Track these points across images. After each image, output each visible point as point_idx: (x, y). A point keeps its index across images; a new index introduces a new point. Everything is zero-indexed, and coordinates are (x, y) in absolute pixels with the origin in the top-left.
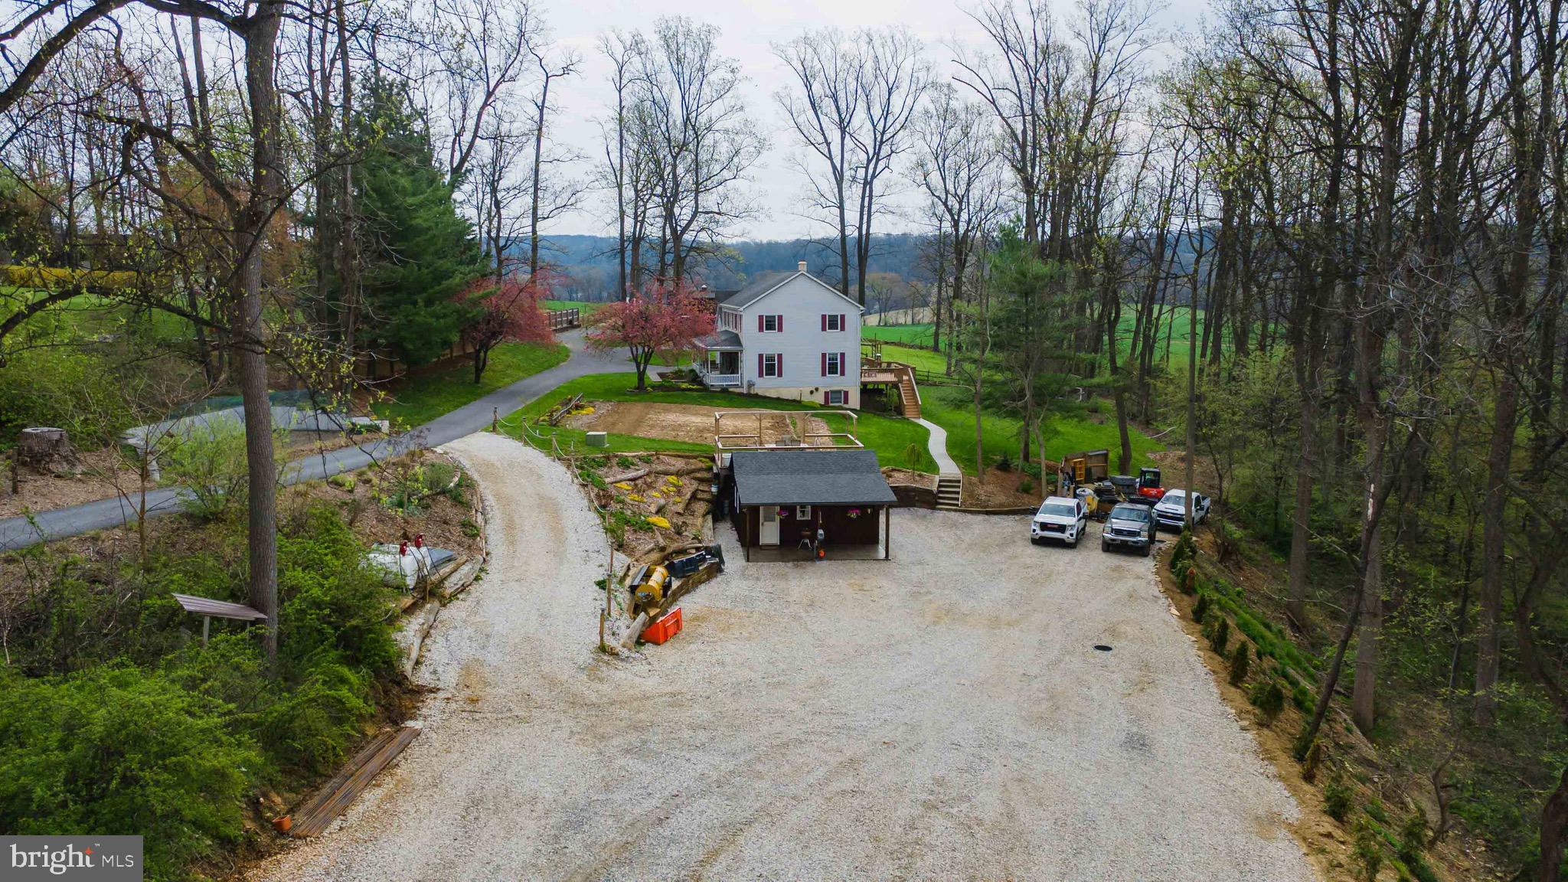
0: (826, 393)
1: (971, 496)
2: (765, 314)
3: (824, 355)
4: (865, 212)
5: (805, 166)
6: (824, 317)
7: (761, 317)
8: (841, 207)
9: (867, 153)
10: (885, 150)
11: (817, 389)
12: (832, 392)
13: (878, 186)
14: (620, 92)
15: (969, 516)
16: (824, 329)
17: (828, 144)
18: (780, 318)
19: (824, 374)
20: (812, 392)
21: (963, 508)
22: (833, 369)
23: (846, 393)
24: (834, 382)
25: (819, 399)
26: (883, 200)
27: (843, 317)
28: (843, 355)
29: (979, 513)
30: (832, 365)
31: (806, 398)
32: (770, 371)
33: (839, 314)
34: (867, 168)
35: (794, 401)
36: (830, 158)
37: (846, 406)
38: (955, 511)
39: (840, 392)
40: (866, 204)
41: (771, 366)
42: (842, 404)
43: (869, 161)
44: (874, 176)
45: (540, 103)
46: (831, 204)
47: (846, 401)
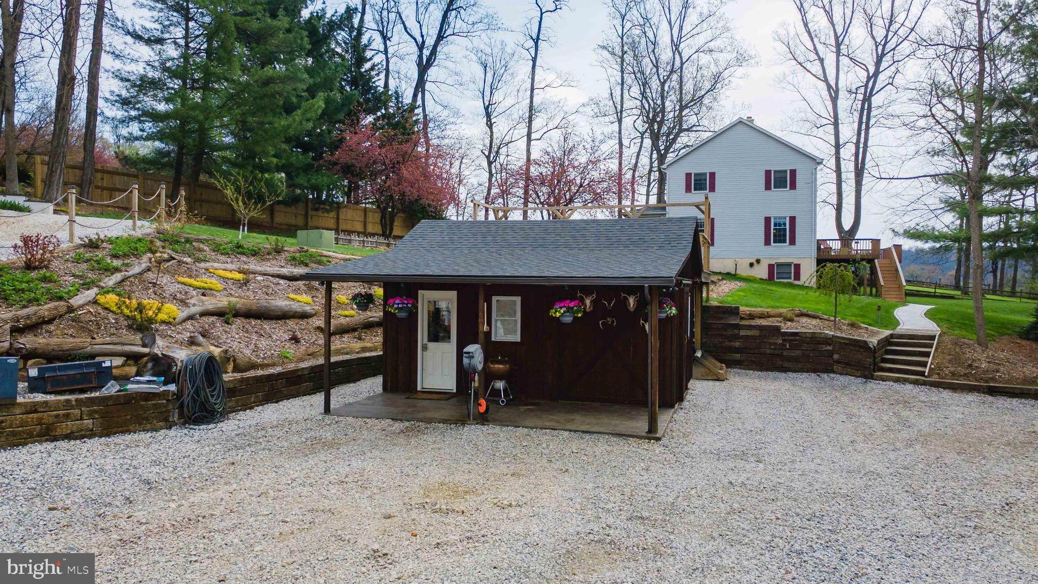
0: (771, 267)
1: (956, 360)
2: (693, 171)
3: (768, 220)
4: (864, 126)
5: (796, 83)
6: (768, 173)
7: (688, 176)
8: (836, 124)
9: (867, 71)
11: (758, 261)
12: (780, 265)
13: (876, 100)
15: (946, 394)
16: (768, 187)
17: (821, 61)
18: (712, 175)
19: (767, 242)
20: (751, 265)
21: (935, 378)
22: (780, 237)
23: (797, 267)
24: (781, 253)
25: (762, 272)
27: (793, 172)
28: (793, 220)
29: (970, 389)
30: (779, 232)
31: (744, 271)
33: (790, 167)
35: (728, 274)
36: (826, 80)
37: (797, 282)
38: (916, 383)
39: (789, 265)
40: (864, 120)
42: (792, 281)
43: (869, 78)
44: (871, 95)
45: (534, 36)
46: (825, 121)
47: (797, 277)
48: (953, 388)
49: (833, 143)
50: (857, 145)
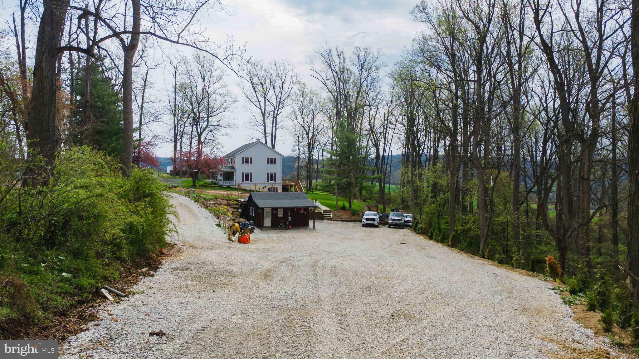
0: (269, 188)
1: (335, 215)
2: (245, 157)
3: (268, 174)
4: (274, 128)
5: (251, 109)
6: (268, 159)
7: (243, 158)
8: (265, 126)
9: (274, 106)
10: (281, 106)
11: (265, 187)
12: (272, 188)
13: (278, 119)
14: (175, 78)
16: (268, 163)
17: (259, 102)
18: (251, 158)
19: (268, 181)
20: (263, 188)
21: (334, 219)
22: (271, 179)
23: (277, 188)
24: (272, 184)
25: (266, 190)
26: (281, 124)
27: (275, 159)
28: (275, 173)
29: (339, 220)
30: (271, 177)
31: (261, 190)
32: (247, 179)
33: (274, 157)
34: (274, 112)
35: (256, 191)
36: (260, 109)
38: (330, 220)
39: (274, 188)
40: (274, 125)
41: (247, 177)
43: (275, 109)
44: (277, 115)
45: (144, 79)
46: (261, 125)
47: (277, 191)
48: (337, 221)
49: (264, 133)
50: (272, 134)
